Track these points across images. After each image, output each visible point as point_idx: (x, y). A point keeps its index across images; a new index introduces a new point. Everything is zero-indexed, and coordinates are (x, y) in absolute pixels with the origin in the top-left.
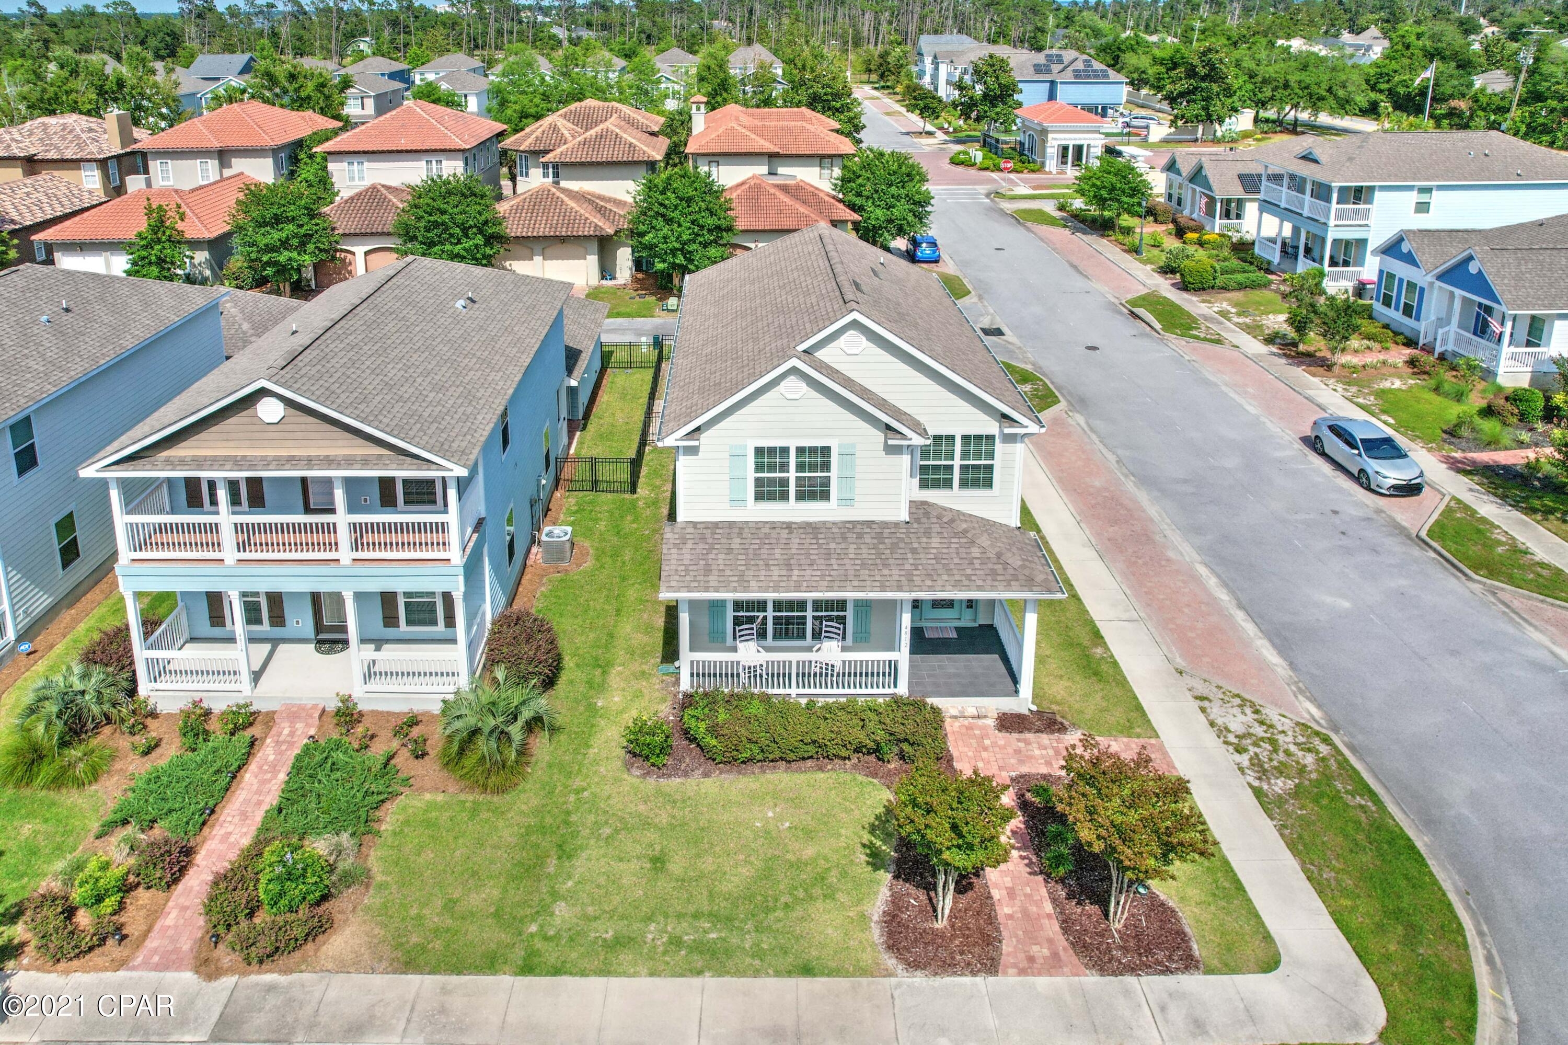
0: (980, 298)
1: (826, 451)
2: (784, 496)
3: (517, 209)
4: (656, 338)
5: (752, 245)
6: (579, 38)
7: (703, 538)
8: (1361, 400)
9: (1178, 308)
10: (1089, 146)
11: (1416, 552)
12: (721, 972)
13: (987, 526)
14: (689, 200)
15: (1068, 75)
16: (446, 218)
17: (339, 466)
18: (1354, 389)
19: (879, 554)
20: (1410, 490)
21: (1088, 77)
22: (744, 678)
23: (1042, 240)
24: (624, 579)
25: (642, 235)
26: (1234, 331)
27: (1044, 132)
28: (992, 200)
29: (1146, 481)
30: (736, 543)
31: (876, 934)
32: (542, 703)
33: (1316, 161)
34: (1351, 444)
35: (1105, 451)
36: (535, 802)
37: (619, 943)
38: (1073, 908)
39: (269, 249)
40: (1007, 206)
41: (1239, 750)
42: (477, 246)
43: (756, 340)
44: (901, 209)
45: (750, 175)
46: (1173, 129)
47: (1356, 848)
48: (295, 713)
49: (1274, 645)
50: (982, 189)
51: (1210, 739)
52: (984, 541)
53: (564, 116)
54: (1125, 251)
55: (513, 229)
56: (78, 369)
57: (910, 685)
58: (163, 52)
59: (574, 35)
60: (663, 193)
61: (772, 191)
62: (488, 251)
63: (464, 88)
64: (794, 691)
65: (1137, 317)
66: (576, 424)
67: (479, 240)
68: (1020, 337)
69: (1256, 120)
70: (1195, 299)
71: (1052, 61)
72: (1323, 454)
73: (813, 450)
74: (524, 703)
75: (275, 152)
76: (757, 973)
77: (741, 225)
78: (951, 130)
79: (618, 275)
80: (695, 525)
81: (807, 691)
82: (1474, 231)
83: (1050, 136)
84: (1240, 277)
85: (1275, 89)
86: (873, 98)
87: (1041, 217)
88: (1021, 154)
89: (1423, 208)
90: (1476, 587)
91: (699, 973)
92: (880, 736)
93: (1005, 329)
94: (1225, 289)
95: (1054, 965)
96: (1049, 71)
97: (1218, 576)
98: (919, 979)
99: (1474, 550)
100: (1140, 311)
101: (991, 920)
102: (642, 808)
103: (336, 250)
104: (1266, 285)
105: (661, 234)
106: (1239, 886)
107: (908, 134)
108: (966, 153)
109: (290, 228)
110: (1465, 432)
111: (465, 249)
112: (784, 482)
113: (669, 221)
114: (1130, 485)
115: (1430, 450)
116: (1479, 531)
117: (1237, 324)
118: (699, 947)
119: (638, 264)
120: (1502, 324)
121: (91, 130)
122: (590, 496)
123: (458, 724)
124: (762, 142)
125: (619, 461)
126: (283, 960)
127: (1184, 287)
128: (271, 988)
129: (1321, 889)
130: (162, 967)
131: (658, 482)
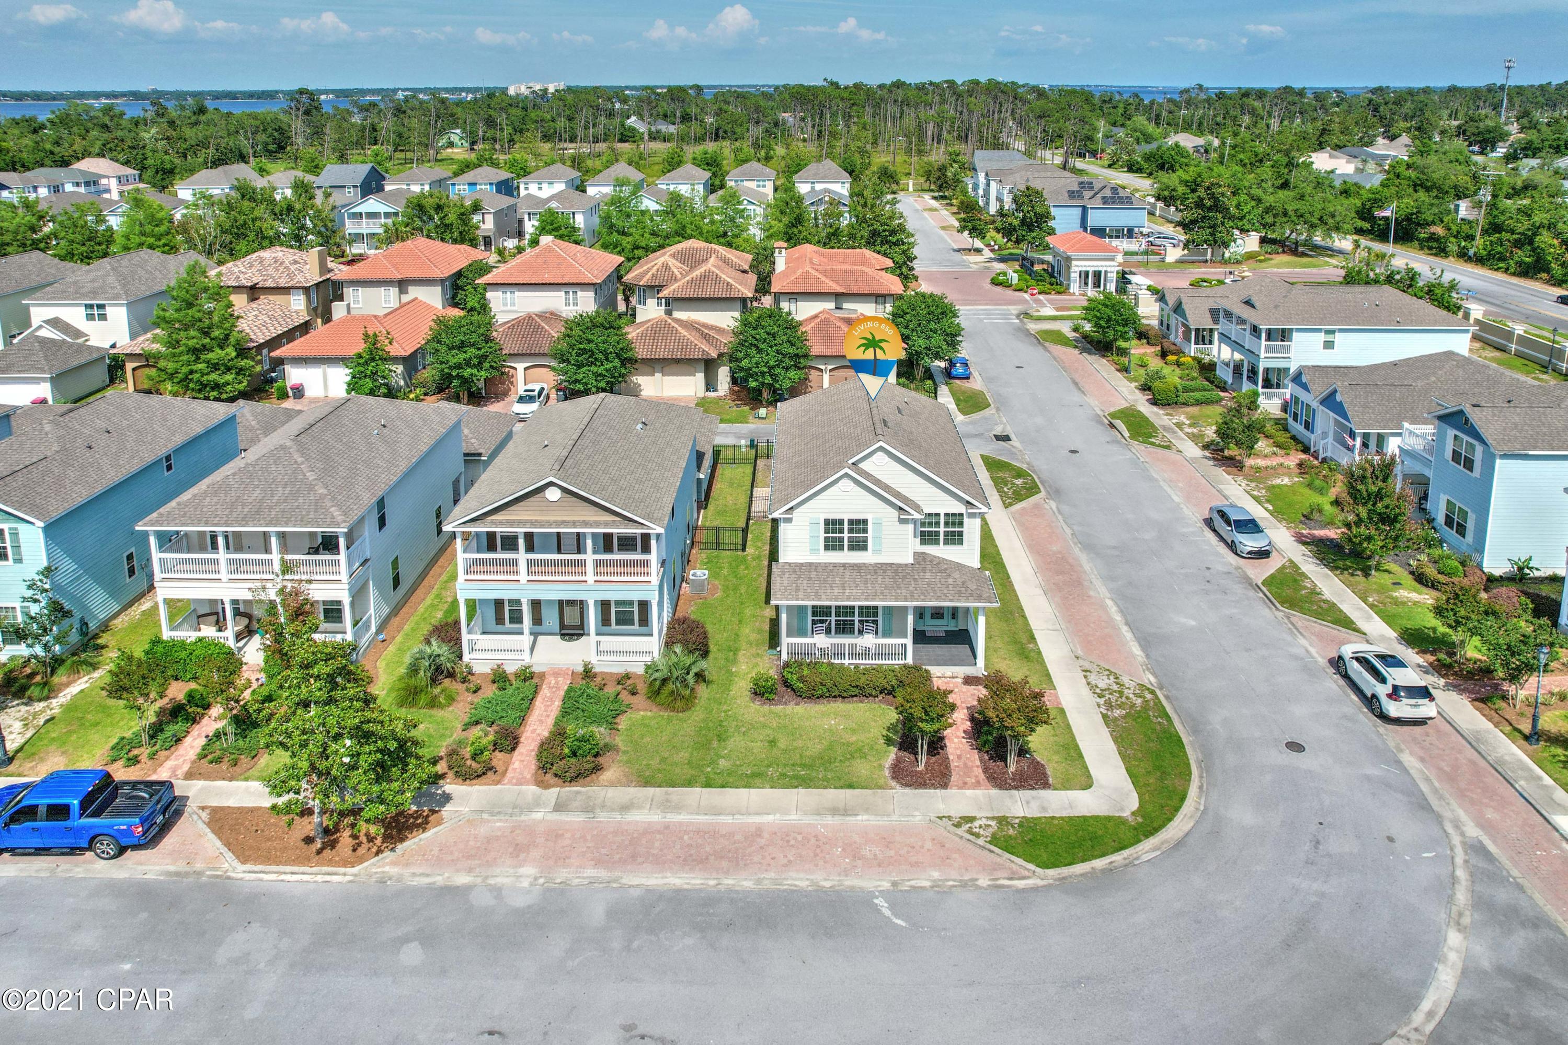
0: (998, 409)
1: (865, 521)
2: (841, 548)
3: (642, 336)
4: (752, 441)
5: (823, 367)
6: (658, 132)
7: (794, 572)
8: (1255, 493)
9: (1146, 420)
10: (1106, 272)
11: (1252, 593)
12: (808, 786)
13: (959, 567)
14: (774, 335)
15: (1097, 202)
16: (592, 346)
17: (591, 526)
18: (1253, 485)
19: (895, 582)
20: (1263, 554)
21: (1114, 203)
22: (818, 654)
23: (1055, 358)
24: (742, 603)
25: (738, 360)
26: (1182, 439)
27: (1069, 259)
28: (1021, 321)
29: (1089, 547)
30: (813, 574)
31: (887, 773)
32: (703, 664)
33: (1253, 306)
34: (1228, 522)
35: (1065, 527)
36: (702, 716)
37: (755, 775)
38: (991, 764)
39: (458, 366)
40: (1033, 327)
41: (1100, 696)
42: (615, 367)
43: (825, 455)
44: (937, 340)
45: (821, 309)
46: (1186, 252)
47: (1150, 740)
48: (557, 673)
49: (1140, 645)
50: (1014, 309)
51: (1085, 691)
52: (956, 575)
53: (673, 256)
54: (1118, 370)
55: (641, 352)
56: (403, 466)
57: (914, 659)
58: (271, 147)
59: (653, 129)
60: (755, 328)
61: (838, 324)
62: (623, 371)
63: (572, 207)
64: (846, 662)
65: (1112, 426)
66: (703, 503)
67: (617, 363)
68: (1022, 442)
69: (1263, 241)
70: (1161, 412)
71: (1084, 188)
72: (1214, 531)
73: (858, 521)
74: (694, 663)
75: (442, 281)
76: (825, 788)
77: (815, 351)
78: (996, 247)
79: (719, 388)
80: (790, 564)
81: (854, 662)
82: (1352, 367)
83: (1074, 263)
84: (1198, 395)
85: (1275, 216)
86: (931, 210)
87: (1057, 338)
88: (1052, 276)
89: (1329, 345)
90: (1280, 614)
91: (796, 787)
92: (894, 682)
93: (1012, 436)
94: (1185, 404)
95: (977, 785)
96: (1081, 197)
97: (1118, 606)
98: (907, 791)
99: (1288, 592)
100: (1118, 423)
101: (947, 767)
102: (762, 719)
103: (504, 366)
104: (1218, 401)
105: (754, 360)
106: (1081, 756)
107: (959, 250)
108: (1005, 274)
109: (472, 351)
110: (1316, 516)
111: (606, 370)
112: (841, 540)
113: (759, 351)
114: (1076, 550)
115: (1288, 528)
116: (1295, 581)
117: (1187, 434)
118: (796, 777)
119: (734, 381)
120: (1354, 439)
121: (296, 262)
122: (715, 553)
123: (657, 675)
124: (831, 283)
125: (734, 529)
126: (581, 781)
127: (1154, 402)
128: (578, 793)
129: (1123, 757)
130: (519, 783)
131: (760, 544)
